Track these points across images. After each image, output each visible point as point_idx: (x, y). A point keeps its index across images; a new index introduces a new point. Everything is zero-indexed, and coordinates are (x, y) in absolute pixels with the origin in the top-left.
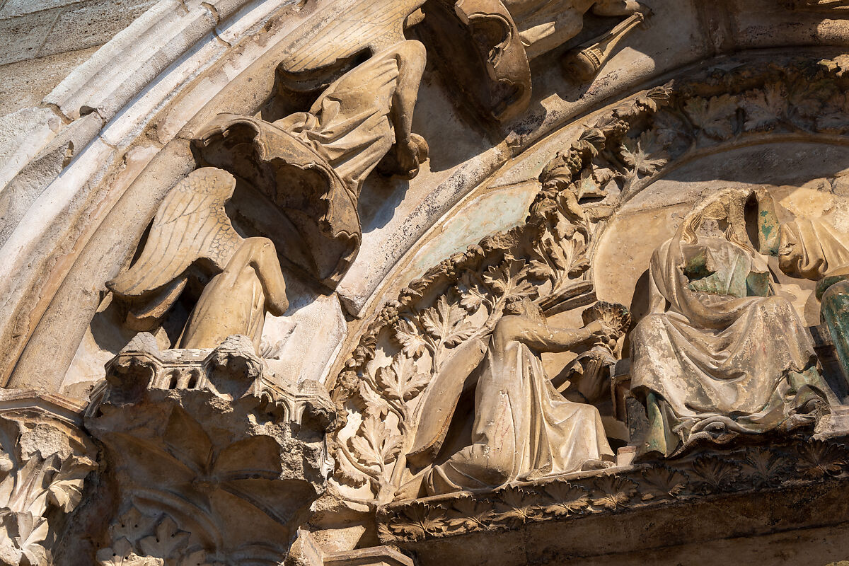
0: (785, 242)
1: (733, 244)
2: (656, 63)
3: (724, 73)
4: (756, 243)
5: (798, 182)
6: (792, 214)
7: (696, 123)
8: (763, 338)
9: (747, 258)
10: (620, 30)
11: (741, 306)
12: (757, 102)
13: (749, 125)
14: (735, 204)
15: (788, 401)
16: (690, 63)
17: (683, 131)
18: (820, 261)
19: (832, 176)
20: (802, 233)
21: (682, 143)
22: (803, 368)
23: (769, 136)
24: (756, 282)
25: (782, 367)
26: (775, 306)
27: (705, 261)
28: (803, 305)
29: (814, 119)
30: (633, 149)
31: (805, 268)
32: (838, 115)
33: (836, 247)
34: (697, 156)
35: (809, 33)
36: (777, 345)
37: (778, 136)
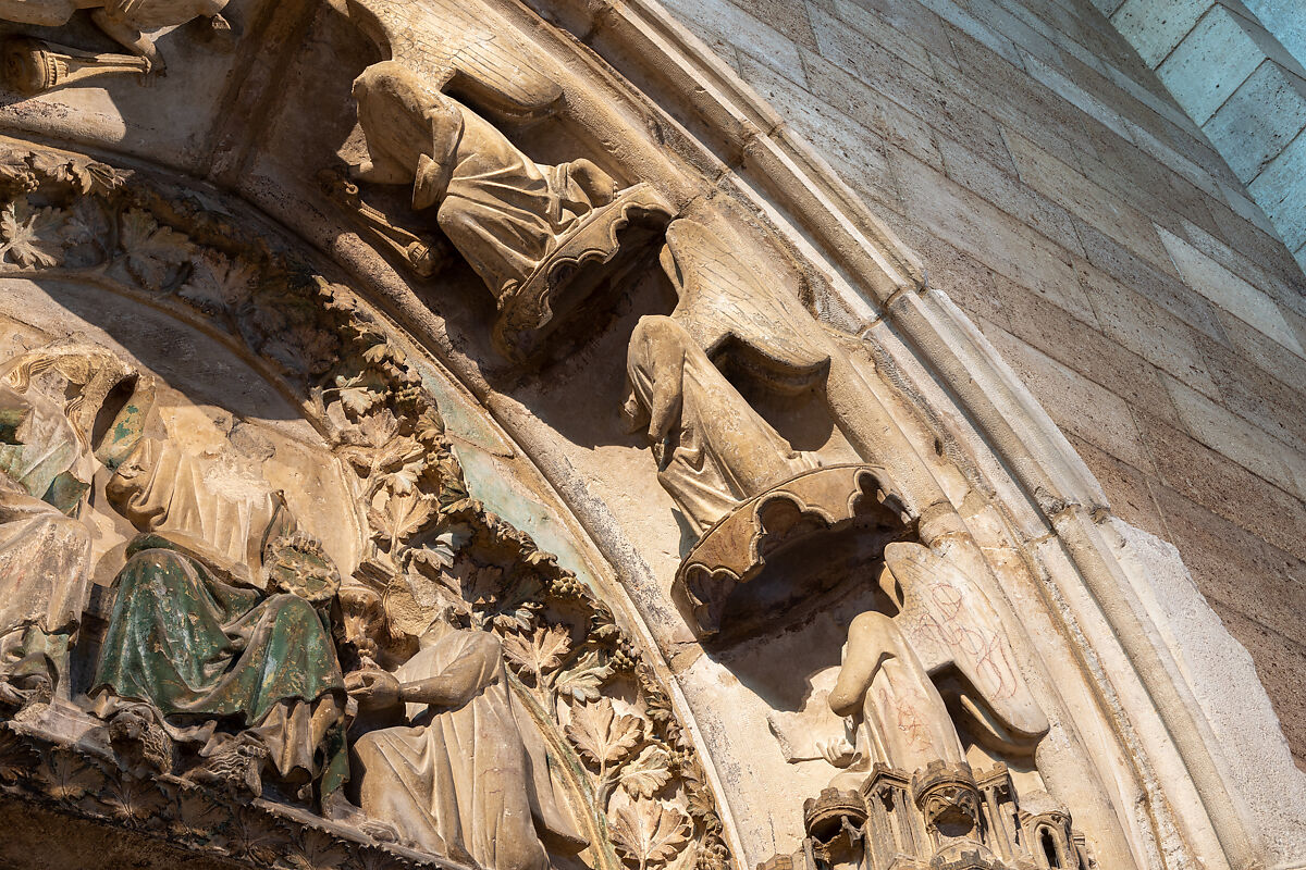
0: (134, 461)
1: (69, 422)
2: (126, 136)
3: (201, 209)
4: (98, 438)
5: (197, 398)
6: (165, 431)
7: (126, 242)
8: (28, 564)
9: (74, 452)
10: (111, 62)
11: (27, 508)
12: (214, 270)
13: (187, 291)
14: (105, 375)
15: (7, 661)
16: (168, 167)
17: (102, 242)
18: (160, 510)
19: (240, 416)
20: (161, 464)
21: (91, 254)
22: (52, 630)
23: (201, 320)
24: (65, 488)
25: (29, 614)
26: (70, 533)
27: (19, 423)
28: (104, 552)
29: (266, 336)
30: (23, 218)
31: (136, 507)
32: (296, 351)
33: (190, 504)
34: (97, 284)
35: (325, 235)
36: (40, 583)
37: (211, 327)
